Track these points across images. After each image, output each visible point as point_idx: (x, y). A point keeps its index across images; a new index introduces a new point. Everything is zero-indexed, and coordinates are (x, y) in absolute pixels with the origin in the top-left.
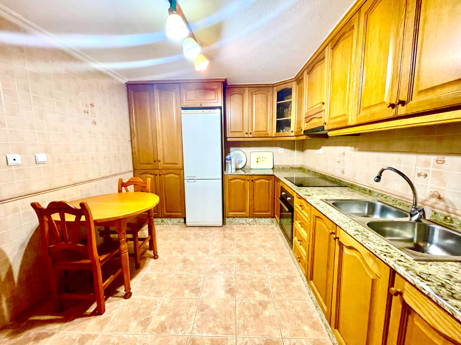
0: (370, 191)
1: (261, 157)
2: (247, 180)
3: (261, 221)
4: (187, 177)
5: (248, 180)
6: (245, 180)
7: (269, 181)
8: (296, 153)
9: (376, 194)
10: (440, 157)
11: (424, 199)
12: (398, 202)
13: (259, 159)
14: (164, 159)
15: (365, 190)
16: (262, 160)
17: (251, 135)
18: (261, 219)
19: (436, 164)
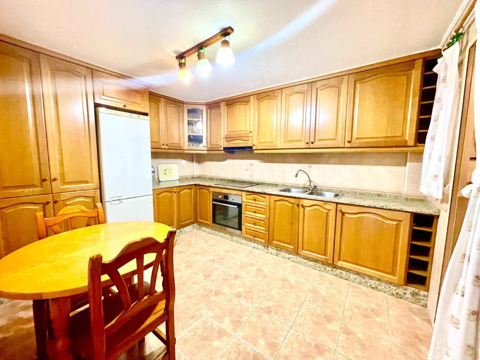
0: (276, 185)
1: (168, 169)
2: (173, 192)
3: (185, 230)
4: (110, 198)
5: (175, 192)
6: (172, 192)
7: (191, 190)
8: (195, 165)
9: (280, 185)
10: (310, 165)
11: (305, 183)
12: (294, 186)
13: (166, 171)
14: (62, 175)
15: (273, 184)
16: (169, 172)
17: (167, 146)
18: (185, 228)
19: (308, 168)
